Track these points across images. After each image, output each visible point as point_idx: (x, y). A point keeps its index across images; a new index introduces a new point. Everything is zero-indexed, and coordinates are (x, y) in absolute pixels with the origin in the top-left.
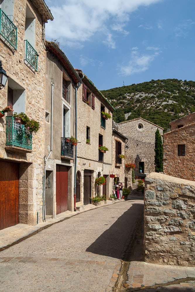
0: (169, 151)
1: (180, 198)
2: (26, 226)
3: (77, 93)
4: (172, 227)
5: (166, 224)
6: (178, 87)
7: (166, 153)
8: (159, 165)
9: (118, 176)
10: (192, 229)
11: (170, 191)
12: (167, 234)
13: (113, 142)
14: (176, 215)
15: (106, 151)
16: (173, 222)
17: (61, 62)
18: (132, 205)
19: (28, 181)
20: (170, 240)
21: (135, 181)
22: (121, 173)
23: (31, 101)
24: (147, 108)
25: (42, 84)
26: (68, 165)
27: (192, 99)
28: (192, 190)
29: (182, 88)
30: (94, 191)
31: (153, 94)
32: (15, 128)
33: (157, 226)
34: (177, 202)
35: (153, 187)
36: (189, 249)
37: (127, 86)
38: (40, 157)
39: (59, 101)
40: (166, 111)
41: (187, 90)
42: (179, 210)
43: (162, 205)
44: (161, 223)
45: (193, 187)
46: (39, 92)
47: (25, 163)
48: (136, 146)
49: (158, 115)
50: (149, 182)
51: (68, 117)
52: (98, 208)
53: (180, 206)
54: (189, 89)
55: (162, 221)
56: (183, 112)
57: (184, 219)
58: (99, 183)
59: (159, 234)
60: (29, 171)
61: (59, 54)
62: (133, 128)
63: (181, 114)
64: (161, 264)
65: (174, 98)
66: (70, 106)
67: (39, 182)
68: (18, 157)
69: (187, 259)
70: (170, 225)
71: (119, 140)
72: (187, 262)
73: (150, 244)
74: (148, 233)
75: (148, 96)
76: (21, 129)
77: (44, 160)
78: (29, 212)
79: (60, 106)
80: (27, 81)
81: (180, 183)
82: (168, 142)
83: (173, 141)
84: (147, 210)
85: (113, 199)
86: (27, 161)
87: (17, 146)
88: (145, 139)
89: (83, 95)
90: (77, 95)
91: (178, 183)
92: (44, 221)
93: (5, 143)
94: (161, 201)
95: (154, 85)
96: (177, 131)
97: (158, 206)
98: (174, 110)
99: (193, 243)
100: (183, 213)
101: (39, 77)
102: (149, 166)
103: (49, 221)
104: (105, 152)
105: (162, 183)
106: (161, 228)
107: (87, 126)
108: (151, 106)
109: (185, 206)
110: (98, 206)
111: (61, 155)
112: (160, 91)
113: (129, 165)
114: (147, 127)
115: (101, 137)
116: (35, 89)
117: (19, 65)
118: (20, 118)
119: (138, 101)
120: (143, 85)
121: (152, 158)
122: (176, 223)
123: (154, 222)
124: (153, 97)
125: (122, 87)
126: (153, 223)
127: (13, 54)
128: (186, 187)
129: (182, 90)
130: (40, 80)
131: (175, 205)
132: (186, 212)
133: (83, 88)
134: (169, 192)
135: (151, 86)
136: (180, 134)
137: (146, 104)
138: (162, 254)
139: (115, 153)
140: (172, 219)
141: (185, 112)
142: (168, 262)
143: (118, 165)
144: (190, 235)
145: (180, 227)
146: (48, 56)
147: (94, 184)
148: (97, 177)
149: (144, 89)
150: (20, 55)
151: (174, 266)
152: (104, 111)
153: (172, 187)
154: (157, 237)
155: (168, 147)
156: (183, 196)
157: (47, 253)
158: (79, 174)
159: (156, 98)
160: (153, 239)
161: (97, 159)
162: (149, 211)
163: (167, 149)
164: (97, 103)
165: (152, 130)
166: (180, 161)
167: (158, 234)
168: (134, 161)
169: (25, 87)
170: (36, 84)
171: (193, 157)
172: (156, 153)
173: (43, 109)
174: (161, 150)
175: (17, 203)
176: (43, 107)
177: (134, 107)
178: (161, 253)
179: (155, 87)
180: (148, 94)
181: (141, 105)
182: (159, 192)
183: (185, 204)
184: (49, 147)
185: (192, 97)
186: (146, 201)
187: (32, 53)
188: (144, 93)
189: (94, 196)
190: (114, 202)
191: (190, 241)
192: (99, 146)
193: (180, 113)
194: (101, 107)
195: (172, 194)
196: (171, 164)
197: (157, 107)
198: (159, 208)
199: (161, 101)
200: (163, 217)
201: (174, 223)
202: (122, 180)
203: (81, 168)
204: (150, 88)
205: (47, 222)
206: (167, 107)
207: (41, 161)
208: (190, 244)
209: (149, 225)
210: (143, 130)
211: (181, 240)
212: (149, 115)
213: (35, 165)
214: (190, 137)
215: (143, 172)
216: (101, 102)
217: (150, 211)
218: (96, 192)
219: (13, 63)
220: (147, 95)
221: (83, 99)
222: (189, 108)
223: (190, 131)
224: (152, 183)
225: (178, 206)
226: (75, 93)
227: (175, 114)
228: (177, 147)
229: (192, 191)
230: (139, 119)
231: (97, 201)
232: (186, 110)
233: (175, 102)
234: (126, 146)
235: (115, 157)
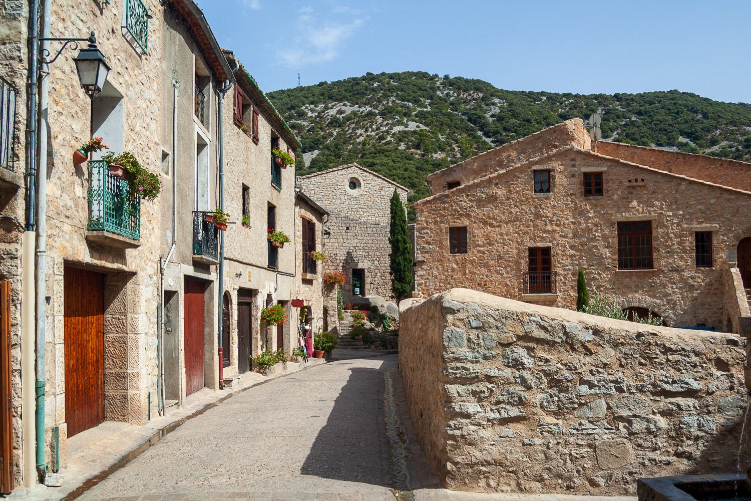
0: (429, 243)
1: (519, 343)
2: (125, 427)
3: (222, 105)
4: (505, 408)
5: (490, 402)
6: (430, 91)
7: (424, 248)
8: (400, 275)
9: (310, 304)
10: (547, 411)
11: (497, 328)
12: (493, 424)
13: (297, 221)
14: (513, 380)
15: (285, 243)
16: (505, 397)
17: (193, 32)
18: (350, 373)
19: (126, 316)
20: (500, 437)
21: (344, 315)
22: (313, 296)
23: (134, 124)
24: (358, 140)
25: (155, 83)
26: (207, 278)
27: (463, 120)
28: (545, 324)
29: (438, 93)
30: (259, 340)
31: (370, 107)
32: (108, 189)
33: (472, 407)
34: (513, 351)
35: (460, 320)
36: (543, 455)
37: (309, 88)
38: (152, 258)
39: (188, 126)
40: (402, 147)
41: (452, 99)
42: (518, 370)
43: (480, 359)
44: (480, 400)
45: (546, 319)
46: (148, 103)
47: (123, 272)
48: (344, 232)
49: (383, 157)
50: (452, 308)
51: (205, 162)
52: (270, 380)
53: (519, 361)
54: (456, 97)
55: (483, 395)
56: (442, 150)
57: (529, 388)
58: (270, 320)
59: (477, 425)
60: (129, 293)
61: (190, 14)
62: (336, 187)
63: (439, 156)
64: (483, 490)
65: (421, 117)
66: (209, 137)
67: (150, 319)
68: (110, 258)
69: (539, 477)
70: (498, 403)
71: (310, 216)
72: (538, 484)
73: (456, 447)
74: (452, 423)
75: (359, 111)
76: (120, 190)
77: (159, 265)
78: (130, 393)
79: (191, 137)
80: (127, 77)
81: (519, 310)
82: (427, 222)
83: (438, 219)
84: (449, 373)
85: (300, 359)
86: (126, 269)
87: (113, 233)
88: (365, 214)
89: (234, 109)
90: (223, 111)
91: (514, 310)
92: (162, 413)
93: (87, 224)
94: (478, 352)
95: (373, 85)
96: (447, 196)
97: (472, 362)
98: (422, 145)
99: (551, 441)
100: (527, 375)
101: (148, 68)
102: (376, 279)
103: (172, 413)
104: (283, 245)
105: (480, 311)
106: (480, 410)
107: (243, 184)
108: (367, 136)
109: (531, 360)
110: (270, 376)
111: (194, 254)
112: (388, 100)
113: (330, 278)
114: (370, 186)
115: (271, 209)
116: (140, 95)
117: (112, 40)
118: (120, 164)
119: (334, 122)
120: (346, 84)
121: (382, 259)
122: (512, 398)
123: (464, 398)
124: (370, 114)
125: (294, 89)
126: (462, 401)
127: (102, 13)
128: (532, 318)
129: (440, 98)
130: (151, 75)
131: (508, 358)
132: (533, 373)
133: (235, 93)
134: (494, 330)
135: (366, 87)
136: (455, 203)
137: (354, 129)
138: (484, 469)
139: (301, 248)
140: (504, 389)
141: (448, 151)
142: (498, 485)
143: (309, 276)
144: (542, 425)
145: (520, 407)
146: (166, 19)
147: (259, 322)
148: (265, 307)
149: (348, 94)
150: (113, 16)
151: (512, 494)
152: (278, 148)
153: (501, 320)
154: (471, 432)
155: (428, 233)
156: (526, 338)
157: (214, 482)
158: (226, 298)
159: (378, 117)
160: (463, 436)
161: (265, 263)
162: (453, 373)
163: (424, 238)
164: (265, 129)
165: (383, 193)
166: (455, 266)
167: (474, 425)
168: (341, 268)
169: (122, 90)
170: (142, 84)
171: (485, 256)
172: (393, 246)
173: (157, 144)
174: (404, 239)
175: (100, 371)
176: (156, 140)
177: (324, 138)
178: (481, 468)
179: (374, 90)
180: (359, 107)
181: (342, 132)
182: (475, 331)
183: (530, 355)
184: (169, 234)
185: (463, 114)
186: (447, 352)
187: (137, 10)
188: (349, 104)
189: (260, 352)
190: (302, 367)
191: (544, 437)
192: (268, 232)
193: (436, 152)
194: (271, 138)
195: (503, 336)
196: (435, 272)
197: (382, 138)
198: (475, 367)
199: (391, 124)
200: (483, 386)
201: (508, 399)
202: (317, 314)
203: (231, 285)
204: (364, 93)
205: (167, 414)
206: (403, 137)
207: (154, 268)
208: (544, 444)
209: (453, 404)
210: (361, 192)
211: (524, 435)
212: (362, 157)
213: (142, 277)
214: (477, 209)
215: (362, 292)
216: (272, 125)
217: (455, 374)
218: (263, 343)
219: (101, 35)
220: (356, 108)
221: (234, 120)
222: (456, 141)
223: (478, 195)
224: (458, 311)
225: (515, 360)
226: (217, 106)
227: (423, 156)
228: (447, 233)
229: (544, 328)
230: (350, 167)
231: (266, 364)
232: (451, 146)
233: (423, 127)
234: (326, 231)
235: (302, 258)
